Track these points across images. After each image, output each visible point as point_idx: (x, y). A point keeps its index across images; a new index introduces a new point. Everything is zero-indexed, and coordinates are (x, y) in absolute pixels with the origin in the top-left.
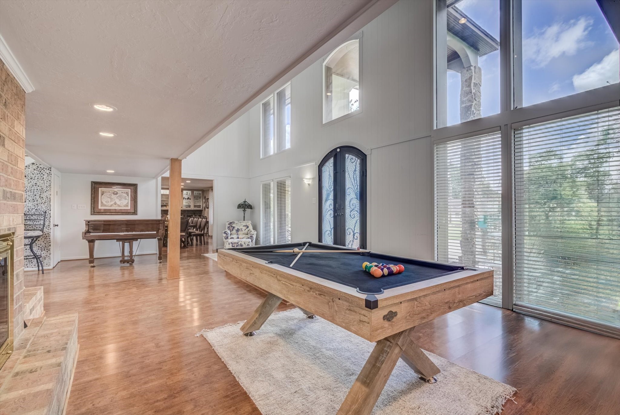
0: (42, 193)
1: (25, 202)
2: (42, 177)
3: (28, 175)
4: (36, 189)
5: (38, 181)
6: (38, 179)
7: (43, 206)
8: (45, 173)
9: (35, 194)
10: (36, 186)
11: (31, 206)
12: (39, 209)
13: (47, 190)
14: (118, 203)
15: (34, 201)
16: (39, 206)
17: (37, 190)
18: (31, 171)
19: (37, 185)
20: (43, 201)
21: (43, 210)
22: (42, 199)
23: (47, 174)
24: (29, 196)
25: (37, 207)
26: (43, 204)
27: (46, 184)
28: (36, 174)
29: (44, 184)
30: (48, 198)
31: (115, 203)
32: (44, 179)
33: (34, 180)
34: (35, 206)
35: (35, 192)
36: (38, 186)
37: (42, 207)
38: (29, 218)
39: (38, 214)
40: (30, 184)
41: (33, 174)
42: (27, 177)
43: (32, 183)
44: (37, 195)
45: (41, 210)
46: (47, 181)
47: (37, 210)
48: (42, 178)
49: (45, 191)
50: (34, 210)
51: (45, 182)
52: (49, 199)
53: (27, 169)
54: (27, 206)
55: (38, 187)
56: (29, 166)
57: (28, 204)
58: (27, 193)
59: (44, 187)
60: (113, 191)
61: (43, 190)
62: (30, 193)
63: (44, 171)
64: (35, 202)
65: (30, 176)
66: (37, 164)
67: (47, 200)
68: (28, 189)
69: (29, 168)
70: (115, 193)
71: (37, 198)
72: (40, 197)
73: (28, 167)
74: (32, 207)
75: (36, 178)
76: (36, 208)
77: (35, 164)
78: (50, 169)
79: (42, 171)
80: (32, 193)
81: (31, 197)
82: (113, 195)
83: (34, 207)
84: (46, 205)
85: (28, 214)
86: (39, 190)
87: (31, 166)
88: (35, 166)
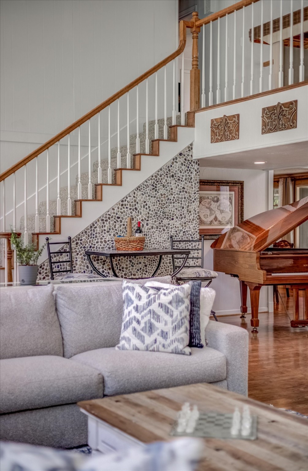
0: (190, 204)
1: (173, 219)
2: (189, 176)
3: (175, 174)
4: (183, 197)
5: (186, 183)
6: (186, 180)
7: (191, 226)
8: (194, 168)
9: (182, 205)
10: (183, 191)
11: (179, 226)
12: (187, 231)
13: (195, 199)
14: (220, 217)
15: (182, 218)
16: (187, 226)
17: (185, 198)
18: (179, 168)
19: (185, 190)
20: (192, 217)
21: (190, 233)
22: (190, 214)
23: (196, 171)
24: (176, 209)
25: (184, 228)
26: (190, 223)
27: (194, 189)
28: (184, 171)
29: (191, 189)
30: (196, 212)
31: (216, 219)
32: (192, 180)
33: (181, 182)
34: (182, 226)
35: (183, 202)
36: (186, 192)
37: (190, 228)
38: (176, 246)
39: (186, 239)
40: (177, 189)
41: (181, 172)
42: (174, 177)
43: (179, 187)
44: (185, 207)
45: (188, 233)
46: (195, 184)
47: (185, 234)
48: (190, 178)
49: (193, 200)
50: (182, 234)
51: (193, 184)
52: (197, 214)
53: (175, 163)
54: (174, 226)
55: (186, 194)
56: (176, 158)
57: (175, 224)
58: (175, 204)
59: (192, 194)
60: (213, 196)
61: (191, 199)
62: (178, 204)
63: (192, 165)
64: (182, 220)
65: (177, 175)
66: (184, 155)
67: (195, 216)
68: (175, 197)
69: (177, 162)
70: (216, 199)
71: (185, 212)
72: (188, 211)
73: (175, 160)
74: (179, 229)
75: (184, 178)
76: (183, 230)
77: (183, 155)
78: (198, 163)
79: (189, 167)
80: (180, 204)
81: (179, 211)
82: (212, 203)
83: (181, 228)
84: (194, 225)
85: (175, 240)
86: (186, 199)
87: (178, 159)
88: (183, 157)
